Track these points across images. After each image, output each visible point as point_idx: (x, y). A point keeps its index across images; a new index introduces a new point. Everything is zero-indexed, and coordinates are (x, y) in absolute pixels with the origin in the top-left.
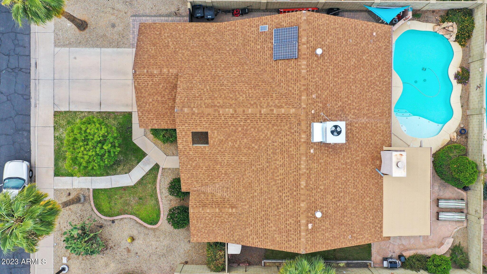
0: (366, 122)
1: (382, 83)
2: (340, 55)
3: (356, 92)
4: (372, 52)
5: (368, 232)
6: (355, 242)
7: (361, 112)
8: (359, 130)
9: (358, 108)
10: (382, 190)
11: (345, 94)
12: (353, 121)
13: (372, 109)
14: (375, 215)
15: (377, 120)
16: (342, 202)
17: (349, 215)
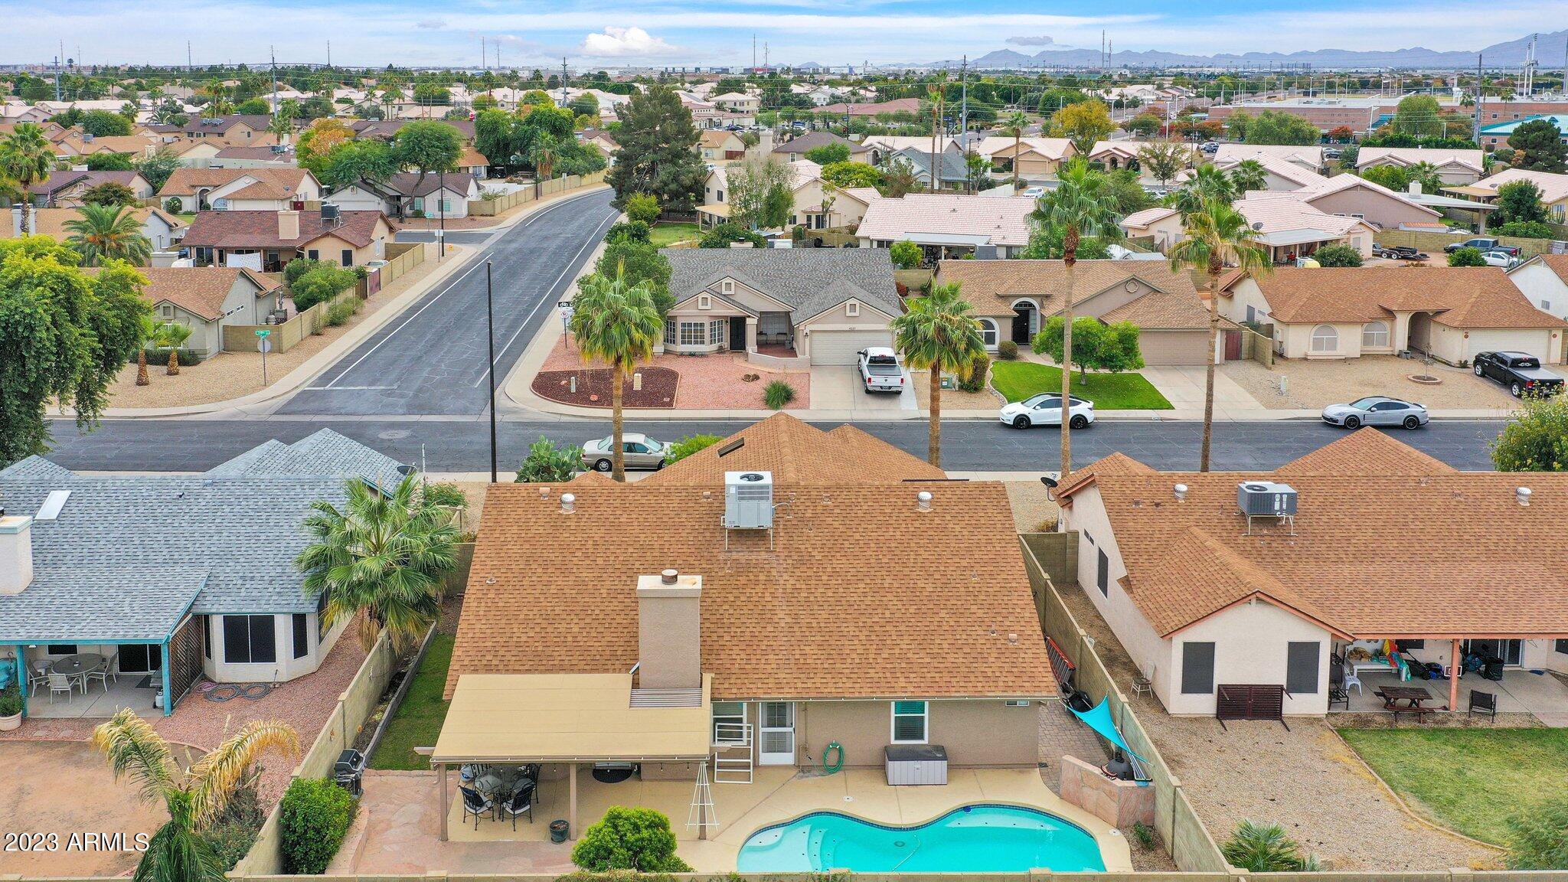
0: (777, 621)
1: (888, 666)
2: (932, 553)
3: (852, 595)
4: (964, 637)
5: (488, 631)
6: (474, 596)
7: (802, 608)
8: (757, 604)
9: (812, 599)
10: (592, 671)
11: (842, 566)
12: (777, 587)
13: (813, 639)
14: (527, 649)
15: (785, 652)
16: (581, 563)
17: (545, 578)
